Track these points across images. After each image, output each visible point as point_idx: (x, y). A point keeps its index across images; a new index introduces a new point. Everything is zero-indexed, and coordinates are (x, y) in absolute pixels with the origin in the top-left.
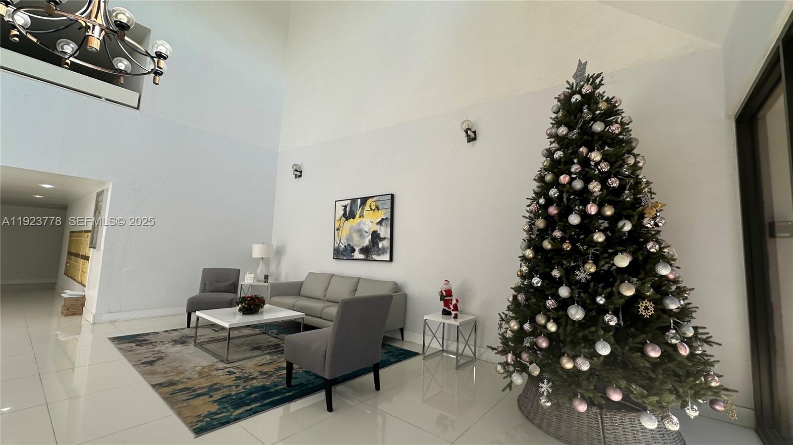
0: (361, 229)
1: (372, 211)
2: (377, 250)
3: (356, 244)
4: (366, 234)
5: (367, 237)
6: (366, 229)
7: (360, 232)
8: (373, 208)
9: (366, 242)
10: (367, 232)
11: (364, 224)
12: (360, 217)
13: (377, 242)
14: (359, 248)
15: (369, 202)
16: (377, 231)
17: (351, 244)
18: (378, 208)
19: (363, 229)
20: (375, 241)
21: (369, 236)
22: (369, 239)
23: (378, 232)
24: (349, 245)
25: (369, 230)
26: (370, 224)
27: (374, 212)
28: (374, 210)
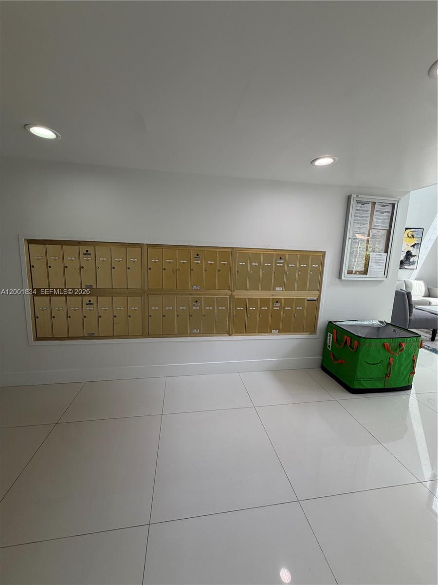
18: (413, 236)
28: (410, 237)
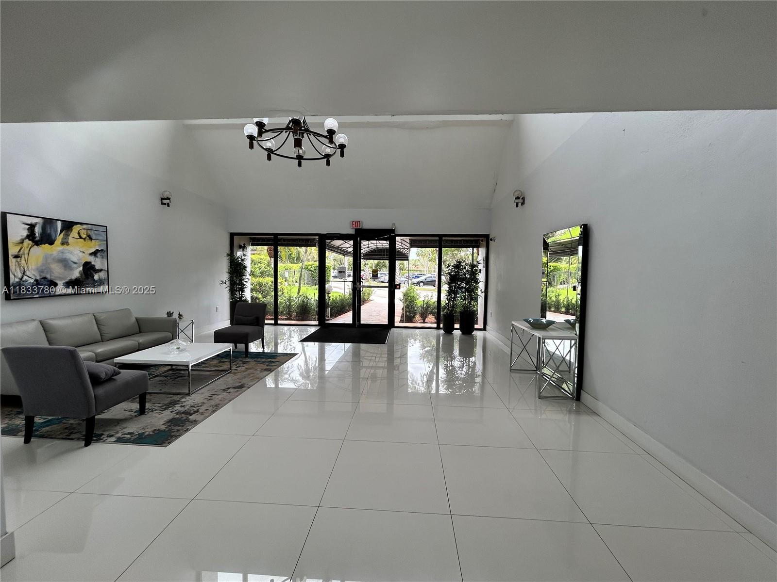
0: (65, 258)
1: (82, 240)
2: (92, 282)
3: (58, 277)
4: (75, 265)
5: (77, 268)
6: (75, 260)
7: (65, 263)
8: (84, 236)
9: (76, 273)
10: (75, 263)
11: (71, 253)
12: (63, 244)
13: (92, 274)
14: (64, 282)
15: (76, 229)
16: (90, 263)
17: (48, 276)
18: (91, 239)
19: (69, 259)
20: (89, 272)
21: (81, 266)
22: (80, 271)
23: (92, 264)
24: (45, 278)
25: (78, 260)
26: (81, 254)
27: (85, 241)
28: (84, 239)
